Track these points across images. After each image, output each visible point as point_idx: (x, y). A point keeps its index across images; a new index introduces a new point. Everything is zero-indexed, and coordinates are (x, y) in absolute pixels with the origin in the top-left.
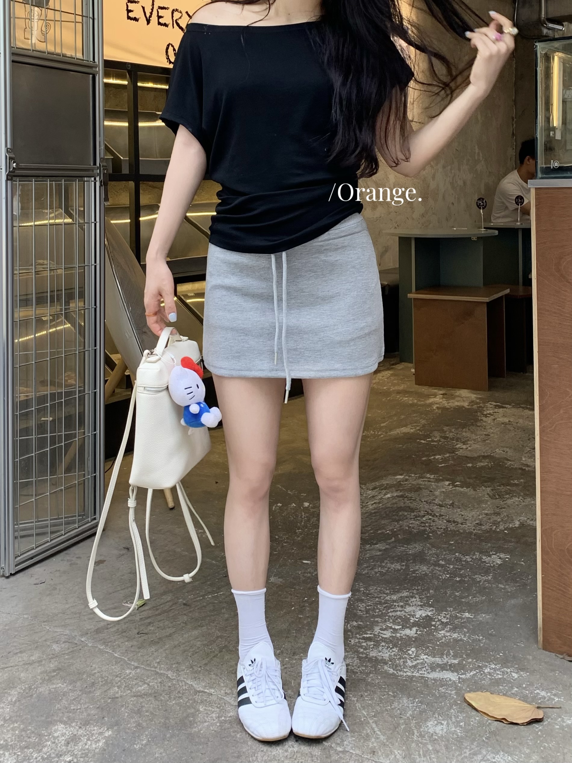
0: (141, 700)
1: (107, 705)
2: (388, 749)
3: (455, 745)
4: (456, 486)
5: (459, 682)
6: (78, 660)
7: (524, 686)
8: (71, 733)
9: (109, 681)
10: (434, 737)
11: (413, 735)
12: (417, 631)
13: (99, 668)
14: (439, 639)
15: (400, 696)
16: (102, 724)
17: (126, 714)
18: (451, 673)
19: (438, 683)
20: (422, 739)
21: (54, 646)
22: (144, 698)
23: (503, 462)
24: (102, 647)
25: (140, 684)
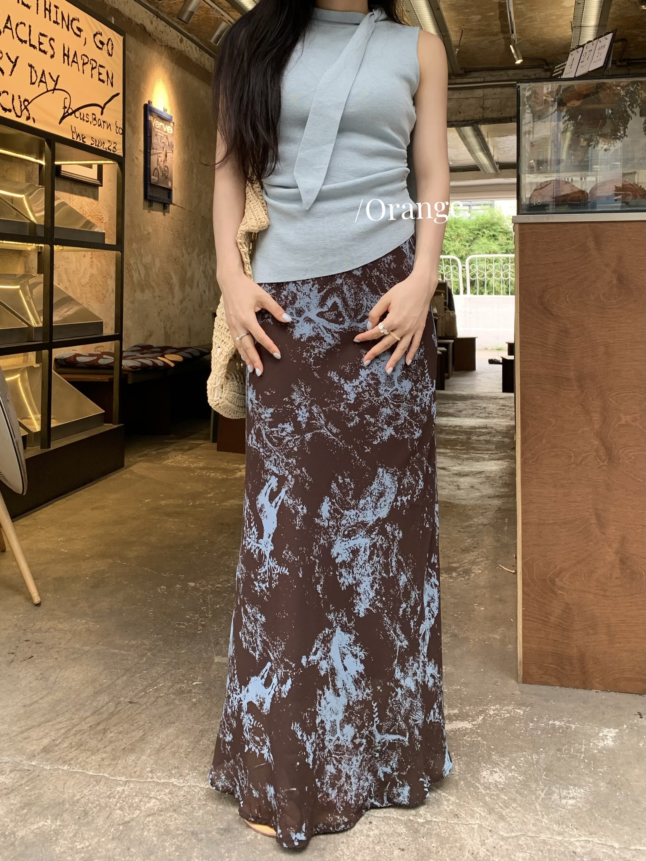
6: (45, 788)
7: (535, 719)
10: (499, 786)
13: (79, 792)
18: (462, 723)
20: (490, 791)
24: (65, 768)
25: (146, 799)
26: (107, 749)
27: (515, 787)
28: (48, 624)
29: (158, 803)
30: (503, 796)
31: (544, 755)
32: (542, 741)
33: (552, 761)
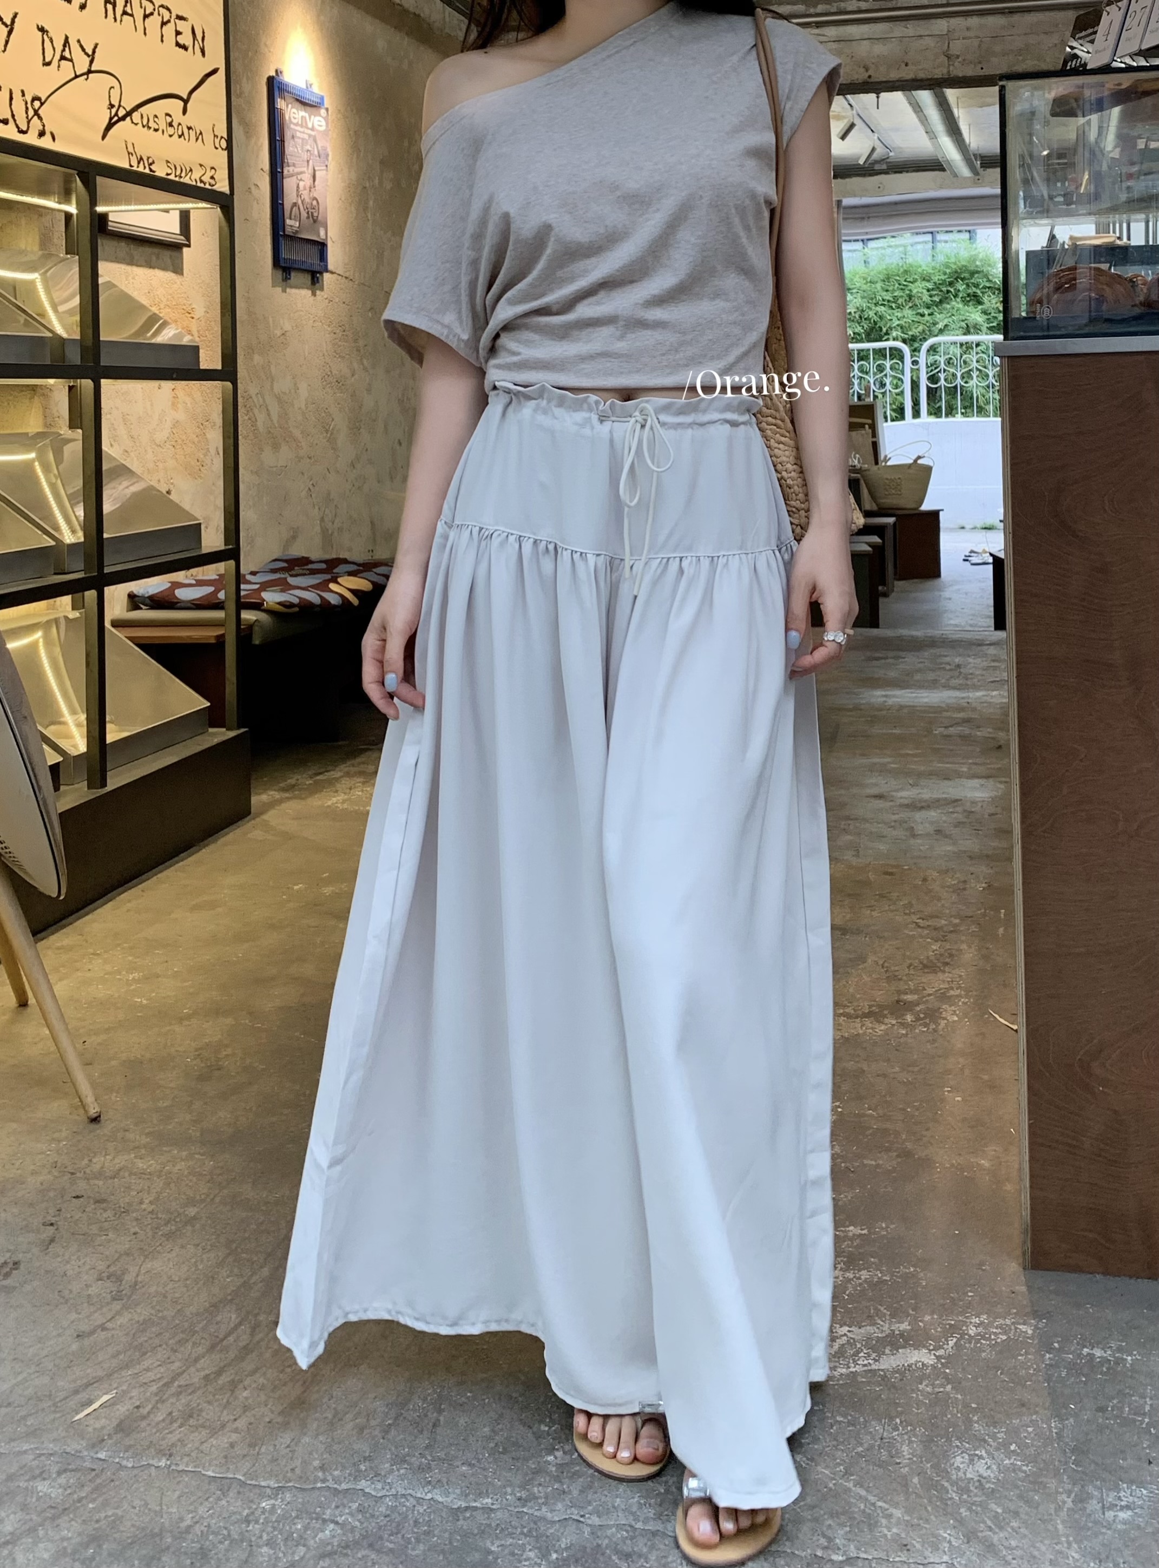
2: (924, 1532)
3: (1035, 1491)
5: (944, 1366)
6: (126, 1506)
7: (1056, 1345)
10: (987, 1486)
13: (190, 1512)
15: (862, 1420)
18: (916, 1352)
19: (908, 1376)
20: (970, 1496)
21: (42, 1487)
22: (346, 1555)
24: (162, 1464)
25: (316, 1525)
26: (237, 1424)
27: (1017, 1487)
28: (117, 1161)
29: (339, 1531)
30: (993, 1506)
31: (1072, 1420)
32: (1067, 1391)
33: (1087, 1434)
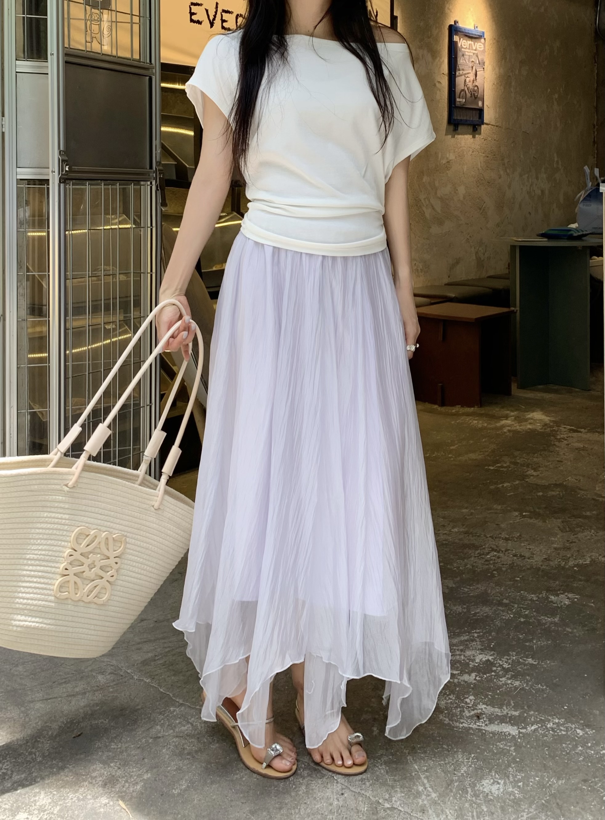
0: (184, 742)
1: (148, 745)
2: (439, 807)
3: (513, 807)
4: (524, 517)
5: (519, 737)
7: (590, 744)
8: (109, 773)
9: (152, 718)
11: (467, 792)
12: (476, 676)
13: (143, 703)
14: (499, 687)
16: (141, 765)
17: (167, 757)
18: (510, 727)
19: (496, 737)
20: (476, 799)
21: (100, 677)
23: (576, 492)
24: (148, 681)
30: (484, 807)
32: (575, 768)
